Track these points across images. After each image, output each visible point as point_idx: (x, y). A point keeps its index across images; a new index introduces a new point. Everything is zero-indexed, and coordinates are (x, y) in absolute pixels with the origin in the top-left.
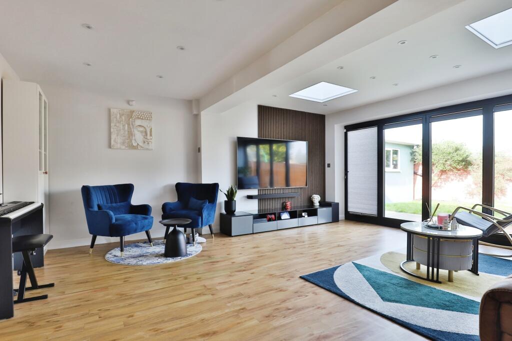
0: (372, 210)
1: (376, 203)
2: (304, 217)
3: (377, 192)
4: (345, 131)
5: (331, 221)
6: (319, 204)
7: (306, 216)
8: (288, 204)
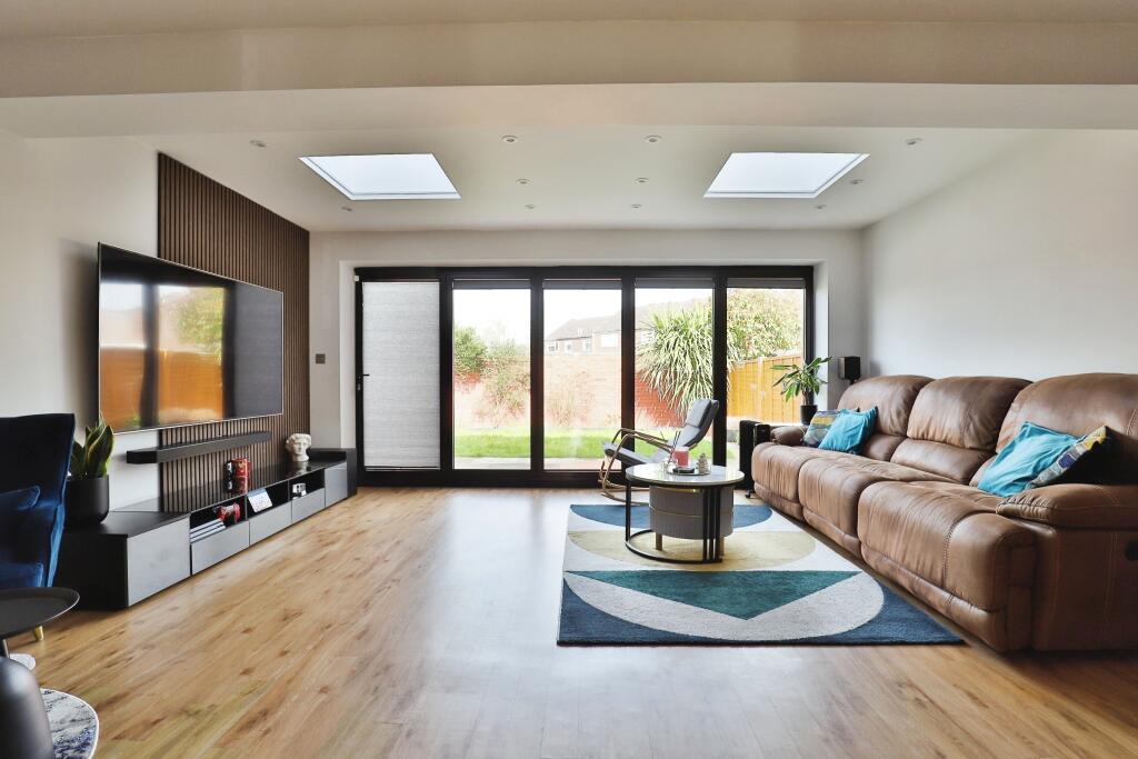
0: (428, 458)
1: (436, 441)
2: (299, 495)
3: (439, 419)
4: (357, 279)
5: (345, 495)
6: (307, 458)
7: (304, 493)
8: (244, 465)
